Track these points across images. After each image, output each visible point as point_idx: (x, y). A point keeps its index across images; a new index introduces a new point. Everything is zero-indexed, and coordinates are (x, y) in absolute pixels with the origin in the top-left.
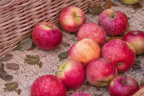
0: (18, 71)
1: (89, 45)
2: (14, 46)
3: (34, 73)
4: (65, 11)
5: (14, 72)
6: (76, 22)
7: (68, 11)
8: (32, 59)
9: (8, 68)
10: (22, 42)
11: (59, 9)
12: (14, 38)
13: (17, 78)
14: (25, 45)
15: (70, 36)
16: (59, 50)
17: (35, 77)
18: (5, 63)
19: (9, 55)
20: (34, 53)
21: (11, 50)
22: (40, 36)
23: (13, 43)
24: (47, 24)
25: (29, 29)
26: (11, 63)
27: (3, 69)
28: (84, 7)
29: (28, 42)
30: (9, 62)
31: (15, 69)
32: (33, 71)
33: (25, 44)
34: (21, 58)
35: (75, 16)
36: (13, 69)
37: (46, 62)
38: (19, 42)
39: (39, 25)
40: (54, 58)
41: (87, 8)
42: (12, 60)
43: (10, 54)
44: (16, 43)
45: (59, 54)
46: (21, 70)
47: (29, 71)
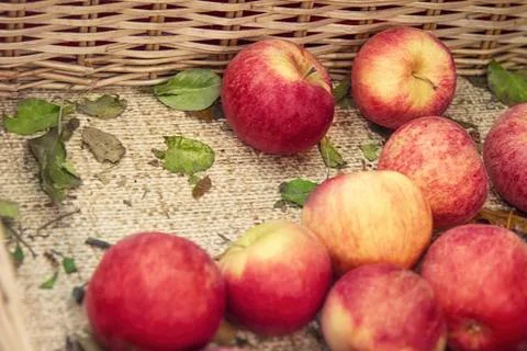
0: (113, 173)
1: (393, 203)
2: (149, 78)
3: (163, 204)
4: (388, 40)
5: (97, 167)
6: (406, 97)
7: (396, 43)
8: (185, 153)
9: (85, 144)
10: (181, 77)
11: (375, 21)
12: (162, 48)
13: (92, 194)
14: (190, 90)
15: (363, 136)
16: (298, 169)
17: (154, 222)
18: (84, 121)
19: (116, 100)
20: (205, 135)
21: (133, 87)
22: (246, 86)
23: (150, 65)
24: (297, 53)
25: (229, 42)
26: (105, 130)
27: (67, 139)
28: (477, 57)
29: (206, 85)
30: (101, 125)
31: (106, 161)
32: (161, 197)
33: (192, 87)
34: (151, 130)
35: (413, 73)
36: (96, 157)
37: (224, 187)
38: (173, 70)
39: (264, 46)
40: (264, 186)
41: (486, 62)
42: (114, 123)
43: (122, 97)
44: (160, 68)
45: (288, 180)
46: (124, 174)
47: (147, 191)
